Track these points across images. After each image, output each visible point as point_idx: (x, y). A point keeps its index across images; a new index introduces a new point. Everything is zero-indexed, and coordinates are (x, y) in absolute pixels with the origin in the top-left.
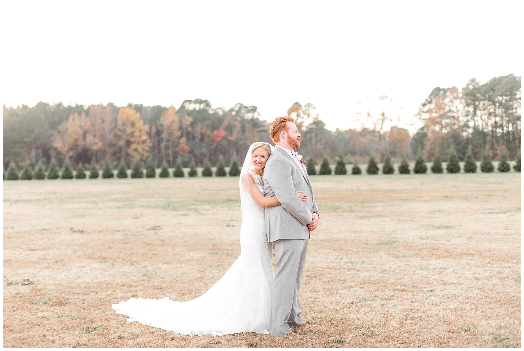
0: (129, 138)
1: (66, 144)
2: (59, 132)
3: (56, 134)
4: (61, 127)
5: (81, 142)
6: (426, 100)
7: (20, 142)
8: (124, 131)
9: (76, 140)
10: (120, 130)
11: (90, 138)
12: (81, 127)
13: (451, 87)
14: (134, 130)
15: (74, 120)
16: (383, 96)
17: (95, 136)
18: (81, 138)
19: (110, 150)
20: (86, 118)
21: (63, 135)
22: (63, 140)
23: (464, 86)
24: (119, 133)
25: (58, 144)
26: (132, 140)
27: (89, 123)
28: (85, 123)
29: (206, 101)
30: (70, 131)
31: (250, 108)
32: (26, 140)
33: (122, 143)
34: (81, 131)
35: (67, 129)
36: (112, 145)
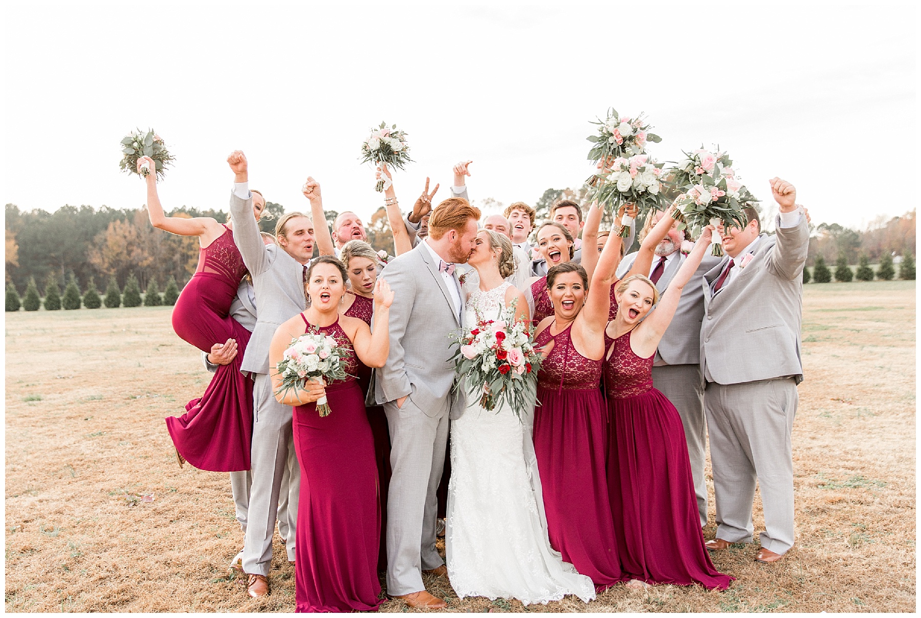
0: (185, 251)
1: (106, 260)
2: (94, 245)
3: (90, 247)
4: (97, 239)
5: (124, 257)
6: (538, 204)
7: (45, 257)
8: (180, 242)
9: (117, 255)
10: (174, 241)
11: (137, 251)
12: (125, 237)
13: (564, 188)
14: (192, 241)
15: (115, 229)
16: (488, 199)
17: (142, 250)
18: (125, 252)
19: (162, 267)
20: (130, 226)
21: (101, 249)
22: (102, 254)
23: (581, 187)
24: (174, 245)
25: (95, 259)
26: (191, 253)
27: (134, 233)
28: (130, 232)
29: (277, 205)
30: (109, 243)
31: (329, 214)
32: (53, 255)
33: (177, 257)
34: (124, 243)
35: (106, 240)
36: (165, 261)
